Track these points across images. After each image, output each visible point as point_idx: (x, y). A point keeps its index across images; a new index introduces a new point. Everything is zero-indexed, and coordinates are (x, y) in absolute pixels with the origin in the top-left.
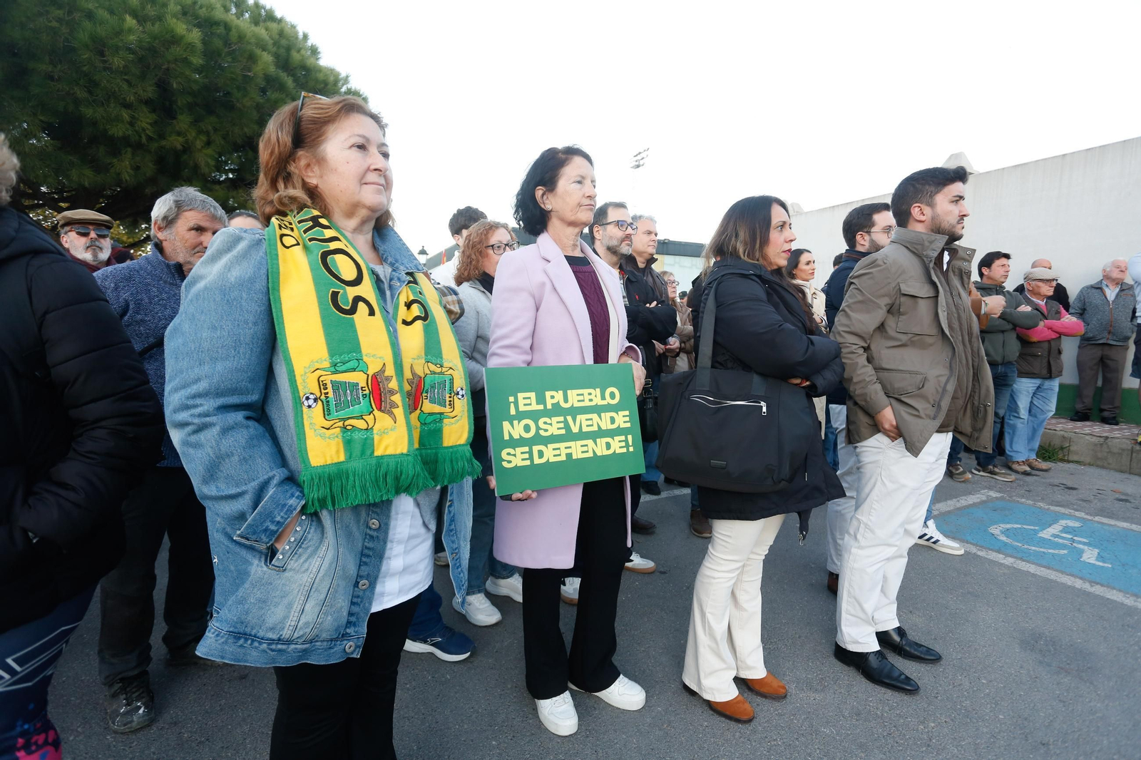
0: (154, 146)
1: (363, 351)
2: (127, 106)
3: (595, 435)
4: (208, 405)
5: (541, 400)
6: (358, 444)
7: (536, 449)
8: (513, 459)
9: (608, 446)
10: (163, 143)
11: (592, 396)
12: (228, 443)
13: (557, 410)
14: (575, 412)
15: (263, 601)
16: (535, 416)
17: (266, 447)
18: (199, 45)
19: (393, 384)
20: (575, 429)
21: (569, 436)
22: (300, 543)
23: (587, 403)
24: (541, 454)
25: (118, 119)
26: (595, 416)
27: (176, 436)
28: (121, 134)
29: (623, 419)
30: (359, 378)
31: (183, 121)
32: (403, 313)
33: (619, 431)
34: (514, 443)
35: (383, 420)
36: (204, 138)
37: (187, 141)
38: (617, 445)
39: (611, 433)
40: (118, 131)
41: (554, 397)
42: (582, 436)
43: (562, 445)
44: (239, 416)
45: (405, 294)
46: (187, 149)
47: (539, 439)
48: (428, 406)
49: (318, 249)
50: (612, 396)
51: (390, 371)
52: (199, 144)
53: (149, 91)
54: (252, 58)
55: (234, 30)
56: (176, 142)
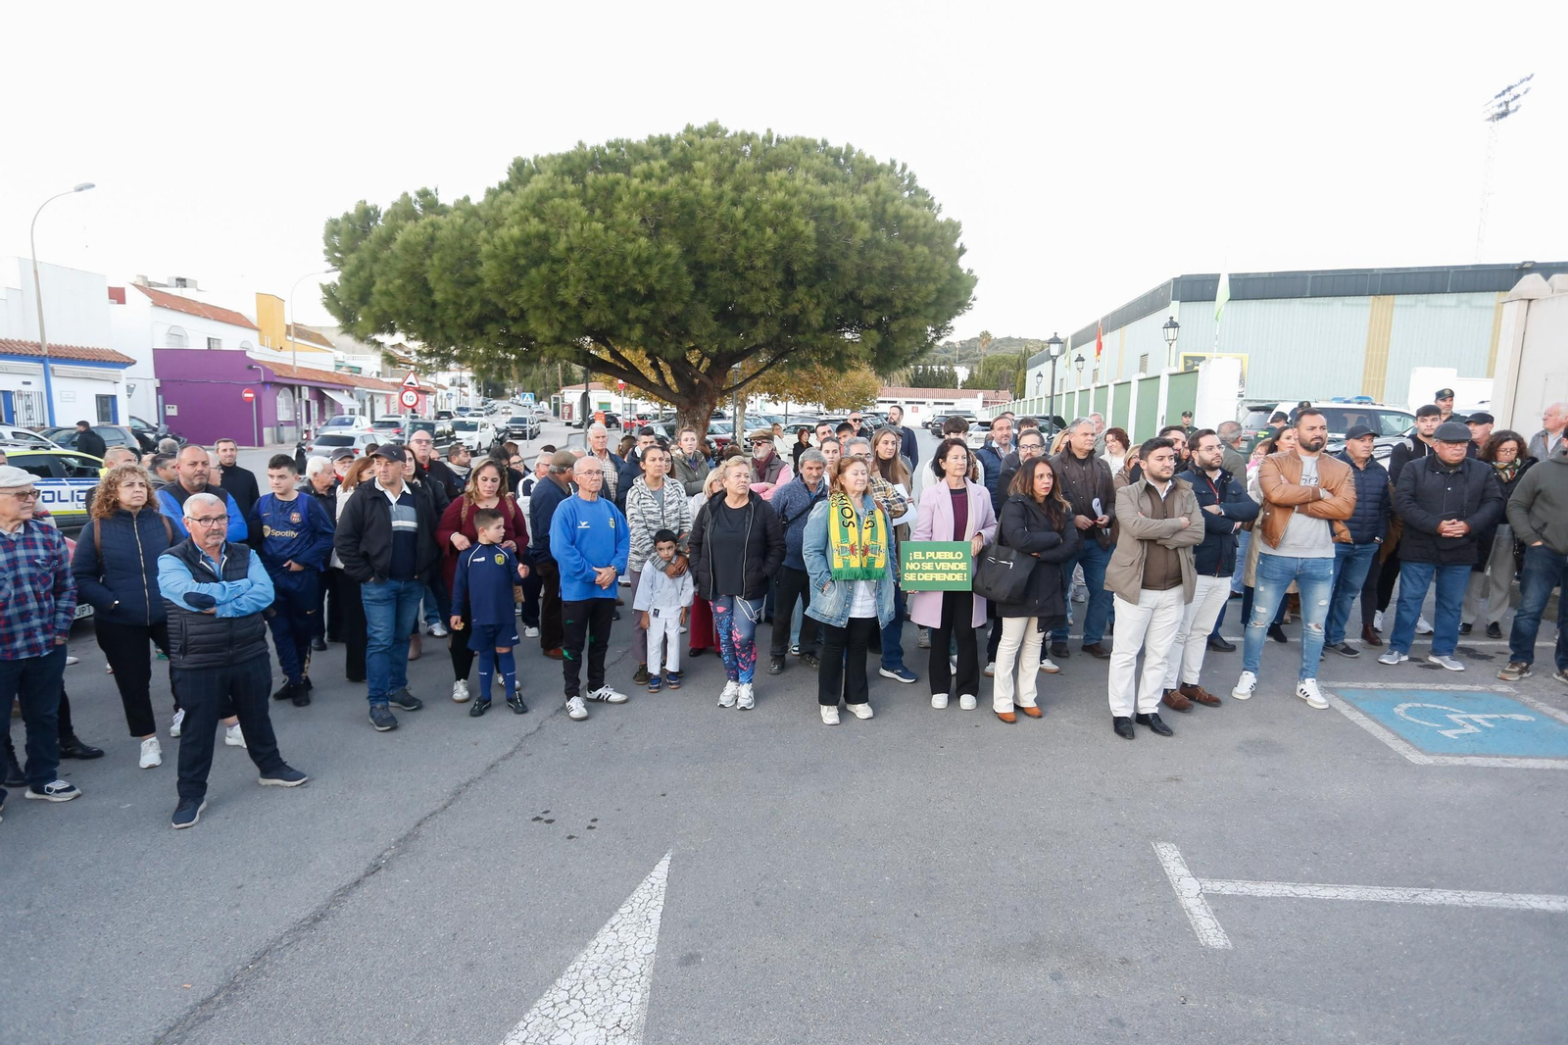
0: (780, 314)
1: (850, 537)
2: (765, 290)
3: (947, 572)
4: (812, 550)
5: (924, 555)
6: (846, 563)
7: (919, 574)
8: (909, 577)
9: (954, 577)
10: (786, 311)
11: (950, 555)
12: (815, 560)
13: (931, 560)
14: (939, 561)
15: (820, 603)
16: (921, 561)
17: (825, 563)
18: (813, 235)
19: (857, 548)
20: (938, 568)
21: (935, 571)
22: (829, 589)
23: (945, 558)
24: (921, 577)
25: (758, 300)
26: (948, 564)
27: (804, 557)
28: (759, 311)
29: (962, 566)
30: (848, 545)
31: (801, 292)
32: (865, 525)
33: (960, 571)
34: (910, 571)
35: (853, 557)
36: (815, 301)
37: (803, 307)
38: (958, 577)
39: (956, 572)
40: (756, 309)
41: (930, 554)
42: (941, 571)
43: (931, 574)
44: (818, 554)
45: (868, 518)
46: (803, 311)
47: (921, 571)
48: (870, 555)
49: (841, 507)
50: (959, 555)
51: (857, 543)
52: (811, 306)
53: (780, 276)
54: (853, 228)
55: (839, 210)
56: (795, 308)
